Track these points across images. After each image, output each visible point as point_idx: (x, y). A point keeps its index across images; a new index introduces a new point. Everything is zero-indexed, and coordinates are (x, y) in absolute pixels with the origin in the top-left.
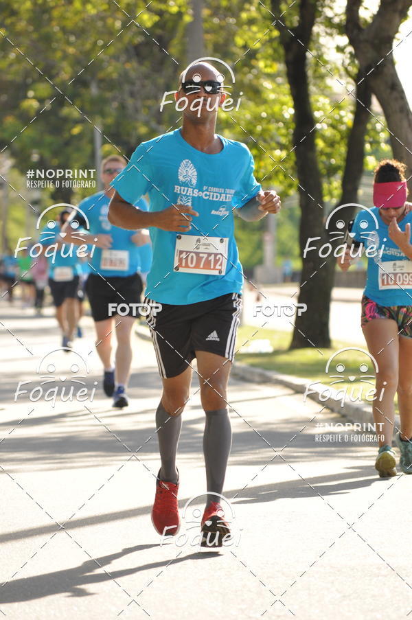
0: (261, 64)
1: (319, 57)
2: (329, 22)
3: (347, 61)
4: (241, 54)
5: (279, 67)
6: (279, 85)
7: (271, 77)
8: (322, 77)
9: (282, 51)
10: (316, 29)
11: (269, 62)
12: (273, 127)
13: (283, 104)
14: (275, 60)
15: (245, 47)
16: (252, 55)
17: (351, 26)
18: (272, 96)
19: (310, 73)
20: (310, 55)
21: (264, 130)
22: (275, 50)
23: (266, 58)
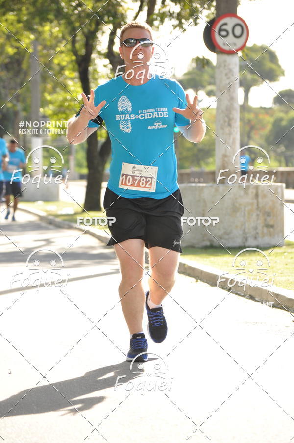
0: (67, 73)
1: (95, 70)
2: (99, 53)
3: (109, 71)
4: (57, 68)
5: (76, 74)
6: (76, 83)
7: (72, 79)
8: (96, 79)
9: (77, 67)
10: (94, 56)
11: (71, 71)
12: (72, 103)
13: (77, 92)
14: (73, 70)
15: (59, 64)
16: (62, 68)
17: (110, 55)
18: (72, 89)
19: (90, 77)
20: (91, 69)
21: (69, 105)
22: (74, 66)
23: (69, 69)
